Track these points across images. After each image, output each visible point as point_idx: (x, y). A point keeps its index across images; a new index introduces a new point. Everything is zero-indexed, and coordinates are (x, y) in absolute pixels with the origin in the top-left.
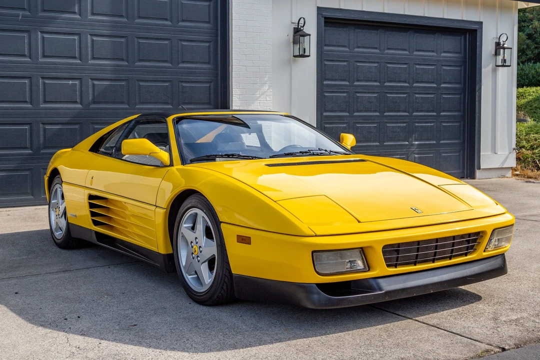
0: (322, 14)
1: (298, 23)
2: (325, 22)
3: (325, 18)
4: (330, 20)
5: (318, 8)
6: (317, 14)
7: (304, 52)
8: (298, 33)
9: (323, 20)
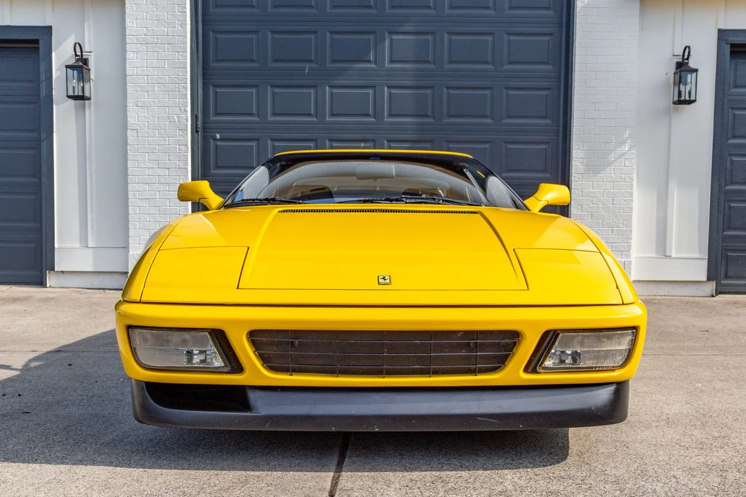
0: (726, 40)
1: (683, 55)
2: (731, 52)
3: (733, 45)
4: (738, 49)
5: (720, 31)
6: (718, 39)
7: (690, 97)
8: (683, 68)
9: (727, 49)
